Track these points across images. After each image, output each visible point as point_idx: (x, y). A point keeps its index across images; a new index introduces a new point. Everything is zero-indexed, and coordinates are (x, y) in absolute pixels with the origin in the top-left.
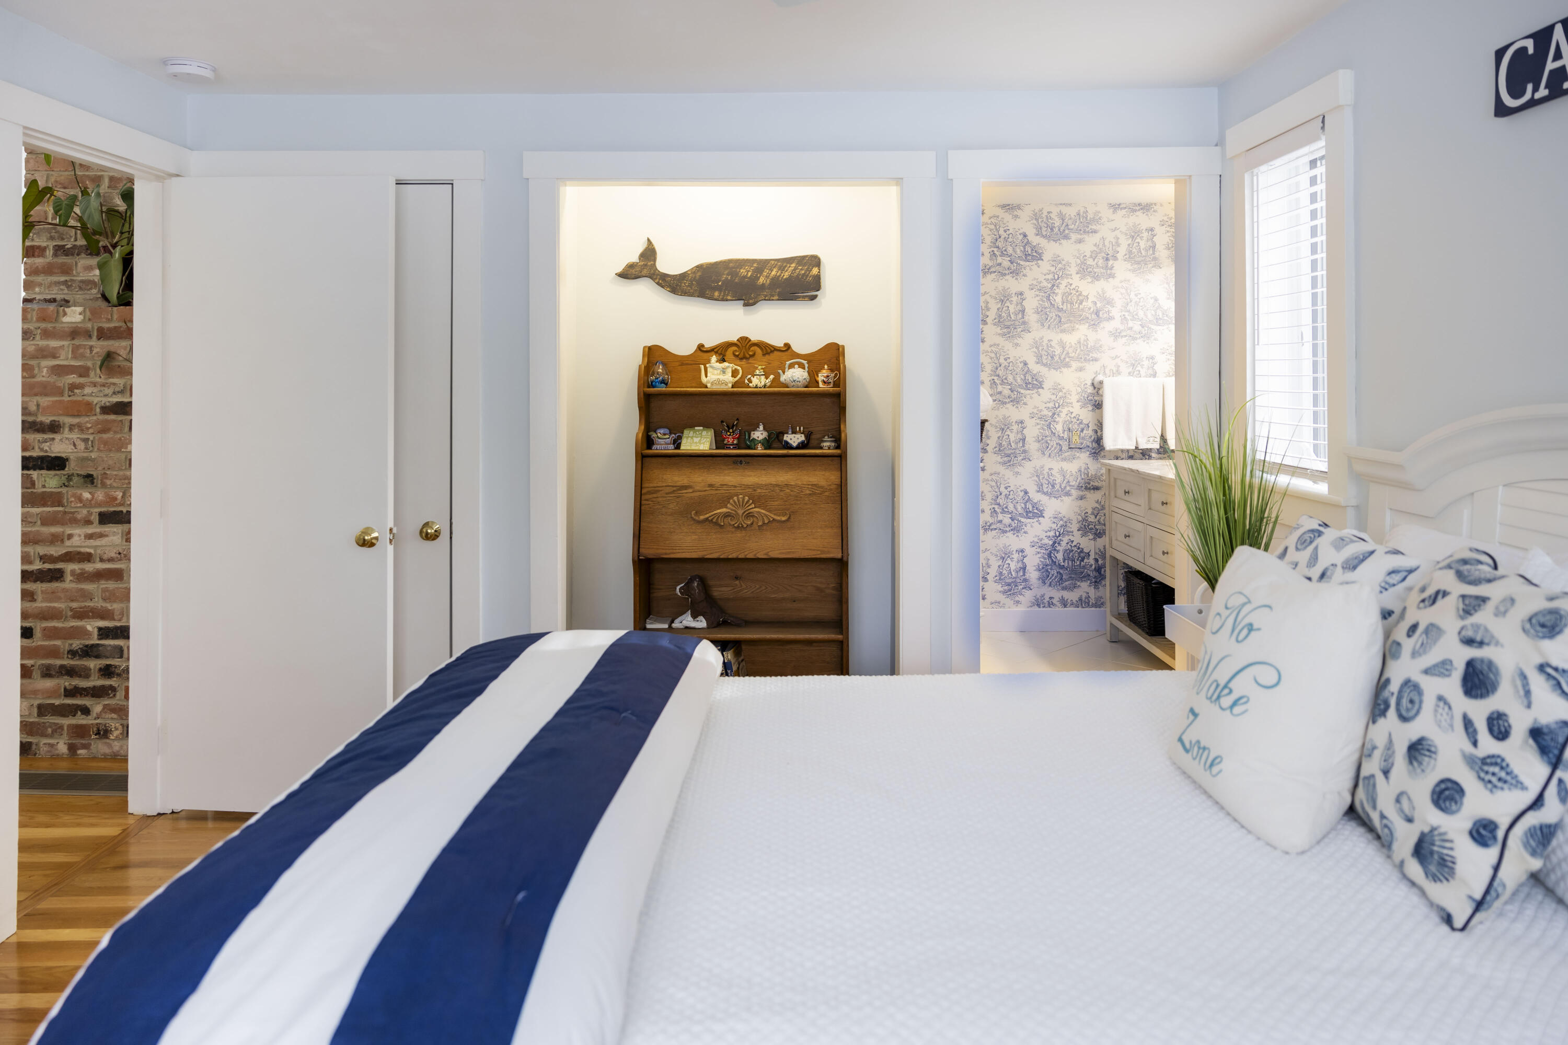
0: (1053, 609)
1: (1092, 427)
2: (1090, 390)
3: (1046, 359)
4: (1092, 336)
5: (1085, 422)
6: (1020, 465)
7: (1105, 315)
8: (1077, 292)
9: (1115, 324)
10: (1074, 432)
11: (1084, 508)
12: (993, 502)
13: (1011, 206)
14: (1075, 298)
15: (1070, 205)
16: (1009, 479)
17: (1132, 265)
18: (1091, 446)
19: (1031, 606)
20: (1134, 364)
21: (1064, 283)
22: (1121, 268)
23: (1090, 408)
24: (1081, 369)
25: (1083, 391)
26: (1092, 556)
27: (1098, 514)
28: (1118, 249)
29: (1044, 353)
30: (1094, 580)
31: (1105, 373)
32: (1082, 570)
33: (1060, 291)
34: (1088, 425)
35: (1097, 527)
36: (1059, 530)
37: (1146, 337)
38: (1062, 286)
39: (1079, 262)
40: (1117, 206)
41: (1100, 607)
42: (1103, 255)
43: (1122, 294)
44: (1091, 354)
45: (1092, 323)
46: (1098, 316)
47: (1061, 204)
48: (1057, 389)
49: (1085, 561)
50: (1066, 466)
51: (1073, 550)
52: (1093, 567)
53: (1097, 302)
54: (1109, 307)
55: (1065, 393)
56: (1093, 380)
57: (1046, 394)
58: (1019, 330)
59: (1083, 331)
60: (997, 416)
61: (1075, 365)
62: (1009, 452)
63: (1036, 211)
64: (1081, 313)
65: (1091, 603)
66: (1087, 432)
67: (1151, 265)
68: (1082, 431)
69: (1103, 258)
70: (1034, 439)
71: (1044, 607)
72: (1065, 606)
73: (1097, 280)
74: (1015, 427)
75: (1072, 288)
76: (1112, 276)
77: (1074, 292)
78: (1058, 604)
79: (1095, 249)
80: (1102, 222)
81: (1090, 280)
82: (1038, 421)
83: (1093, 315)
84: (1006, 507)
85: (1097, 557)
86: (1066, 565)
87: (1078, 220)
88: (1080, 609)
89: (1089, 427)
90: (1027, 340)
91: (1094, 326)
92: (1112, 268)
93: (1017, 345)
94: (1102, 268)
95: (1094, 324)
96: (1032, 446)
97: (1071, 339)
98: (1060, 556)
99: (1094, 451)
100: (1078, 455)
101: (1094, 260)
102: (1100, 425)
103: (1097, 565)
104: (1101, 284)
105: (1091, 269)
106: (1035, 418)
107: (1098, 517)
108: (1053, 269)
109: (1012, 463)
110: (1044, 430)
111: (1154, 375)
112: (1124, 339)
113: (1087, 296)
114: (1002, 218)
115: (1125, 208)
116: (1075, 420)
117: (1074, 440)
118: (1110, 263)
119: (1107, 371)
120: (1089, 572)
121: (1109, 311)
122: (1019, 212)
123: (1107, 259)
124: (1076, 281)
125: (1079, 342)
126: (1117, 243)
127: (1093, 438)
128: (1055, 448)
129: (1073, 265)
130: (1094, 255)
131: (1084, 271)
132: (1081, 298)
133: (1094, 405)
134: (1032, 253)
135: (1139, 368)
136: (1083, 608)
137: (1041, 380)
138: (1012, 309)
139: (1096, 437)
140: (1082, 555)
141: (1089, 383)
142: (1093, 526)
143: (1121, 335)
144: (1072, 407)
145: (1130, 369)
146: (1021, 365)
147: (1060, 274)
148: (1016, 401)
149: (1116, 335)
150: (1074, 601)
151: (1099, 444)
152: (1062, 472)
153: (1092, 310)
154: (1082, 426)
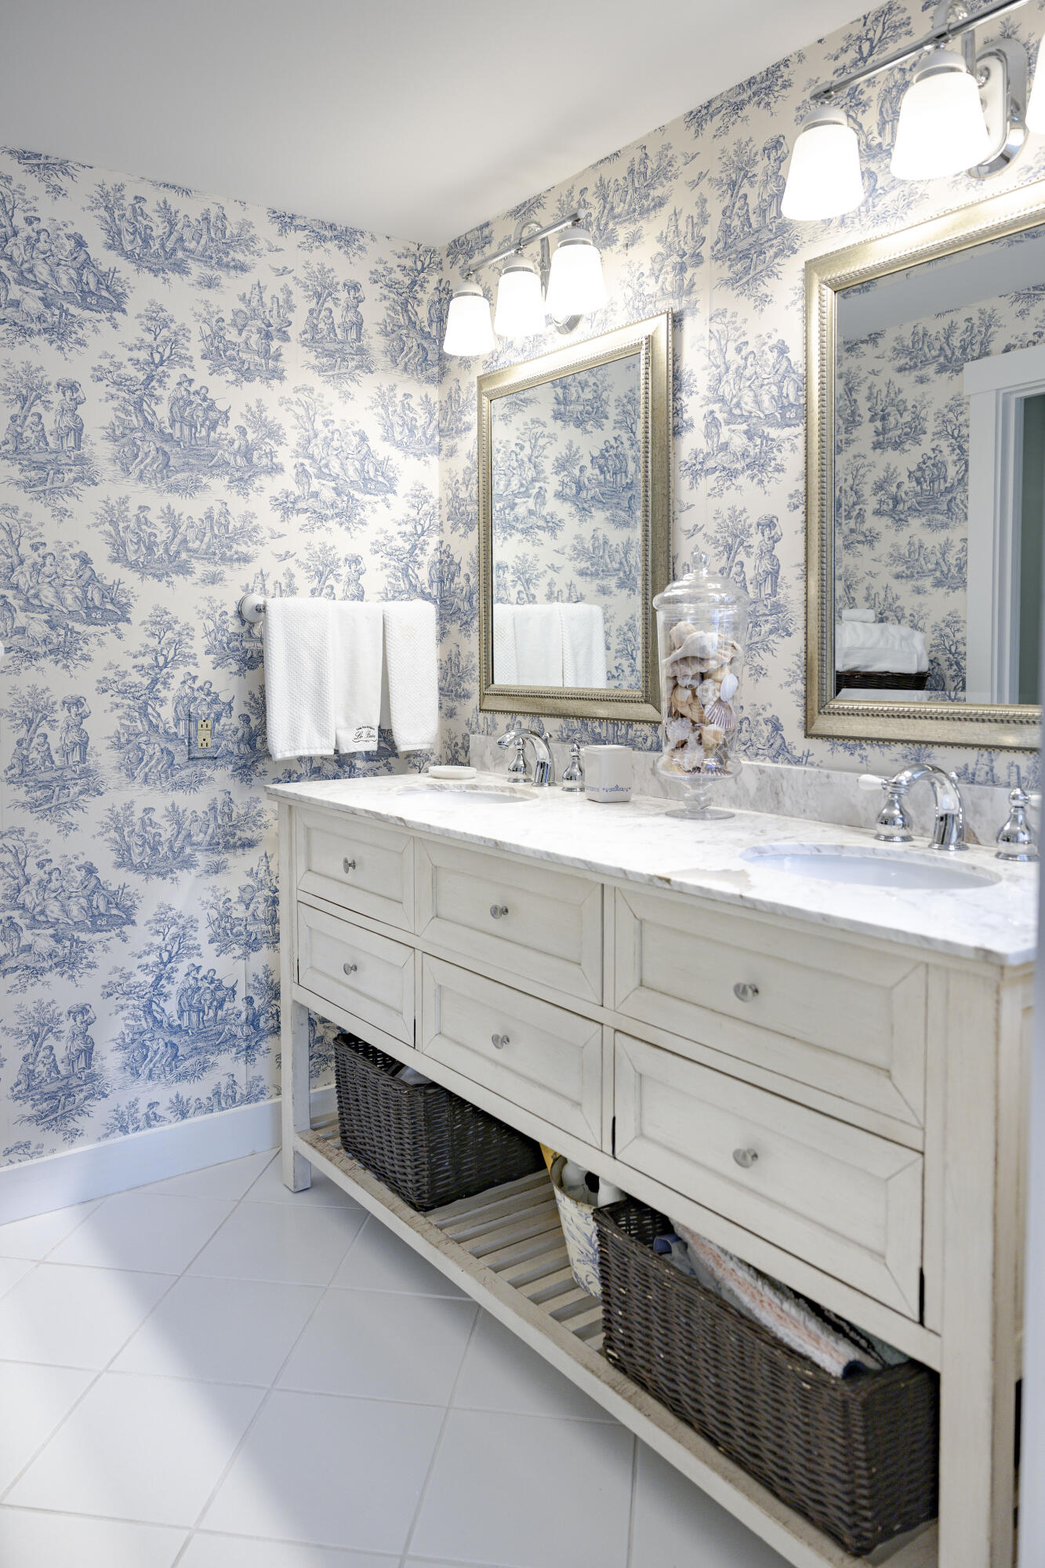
0: (157, 1130)
1: (238, 709)
2: (233, 626)
3: (136, 552)
4: (238, 506)
5: (223, 698)
6: (76, 807)
7: (265, 461)
8: (205, 399)
9: (285, 483)
10: (200, 722)
11: (222, 892)
12: (7, 903)
13: (43, 161)
14: (200, 414)
15: (187, 192)
16: (48, 841)
17: (317, 357)
18: (236, 751)
19: (106, 1135)
20: (323, 571)
21: (175, 374)
22: (295, 357)
23: (235, 667)
24: (214, 579)
25: (219, 629)
26: (241, 993)
27: (251, 899)
28: (290, 316)
29: (129, 536)
30: (244, 1045)
31: (264, 591)
32: (220, 1027)
33: (167, 392)
34: (229, 704)
35: (250, 928)
36: (169, 948)
37: (347, 516)
38: (171, 382)
39: (208, 332)
40: (287, 219)
41: (256, 1101)
42: (259, 323)
43: (298, 419)
44: (235, 546)
45: (237, 475)
46: (249, 460)
47: (166, 185)
48: (161, 622)
49: (225, 1007)
50: (184, 800)
51: (199, 988)
52: (243, 1017)
53: (248, 429)
54: (272, 442)
55: (180, 634)
56: (240, 604)
57: (136, 635)
58: (69, 476)
59: (218, 487)
60: (14, 688)
61: (200, 568)
62: (47, 776)
63: (108, 188)
64: (213, 450)
65: (238, 1097)
66: (229, 721)
67: (354, 363)
68: (217, 719)
69: (259, 331)
70: (108, 742)
71: (137, 1129)
72: (184, 1115)
73: (248, 380)
74: (61, 715)
75: (192, 389)
76: (278, 375)
77: (197, 400)
78: (168, 1115)
79: (243, 307)
80: (257, 247)
81: (231, 377)
82: (118, 700)
83: (239, 459)
84: (42, 912)
85: (251, 994)
86: (185, 1023)
87: (205, 231)
88: (216, 1114)
89: (231, 709)
90: (88, 502)
91: (242, 482)
92: (277, 357)
93: (64, 513)
94: (258, 353)
95: (241, 479)
96: (105, 758)
97: (191, 508)
98: (171, 1007)
99: (243, 762)
100: (209, 773)
101: (240, 332)
102: (259, 704)
103: (251, 1012)
104: (254, 390)
105: (234, 353)
106: (111, 692)
107: (252, 906)
108: (149, 338)
109: (54, 802)
110: (132, 719)
111: (360, 596)
112: (303, 518)
113: (226, 413)
114: (20, 186)
115: (304, 228)
116: (201, 695)
117: (200, 741)
118: (275, 344)
119: (269, 586)
120: (234, 1028)
121: (271, 452)
122: (64, 182)
123: (268, 336)
124: (201, 373)
125: (210, 517)
126: (287, 301)
127: (240, 734)
128: (159, 761)
129: (195, 336)
130: (240, 321)
131: (219, 355)
132: (212, 415)
133: (241, 660)
134: (98, 289)
135: (331, 581)
136: (223, 1109)
137: (124, 600)
138: (49, 421)
139: (247, 730)
140: (220, 994)
141: (232, 609)
142: (241, 928)
143: (297, 507)
144: (196, 665)
145: (315, 584)
146: (74, 564)
147: (167, 354)
148: (64, 652)
149: (287, 506)
150: (204, 1101)
151: (253, 747)
152: (176, 816)
153: (236, 445)
154: (216, 708)
